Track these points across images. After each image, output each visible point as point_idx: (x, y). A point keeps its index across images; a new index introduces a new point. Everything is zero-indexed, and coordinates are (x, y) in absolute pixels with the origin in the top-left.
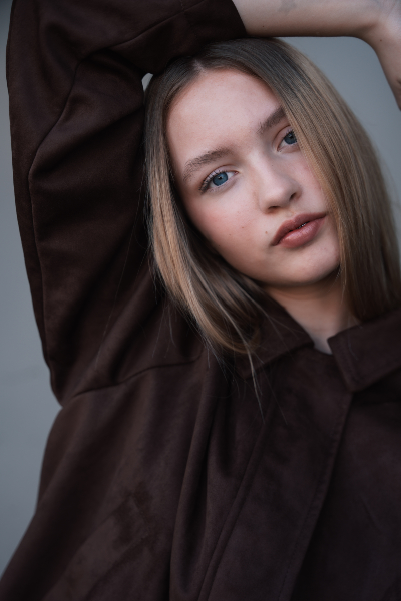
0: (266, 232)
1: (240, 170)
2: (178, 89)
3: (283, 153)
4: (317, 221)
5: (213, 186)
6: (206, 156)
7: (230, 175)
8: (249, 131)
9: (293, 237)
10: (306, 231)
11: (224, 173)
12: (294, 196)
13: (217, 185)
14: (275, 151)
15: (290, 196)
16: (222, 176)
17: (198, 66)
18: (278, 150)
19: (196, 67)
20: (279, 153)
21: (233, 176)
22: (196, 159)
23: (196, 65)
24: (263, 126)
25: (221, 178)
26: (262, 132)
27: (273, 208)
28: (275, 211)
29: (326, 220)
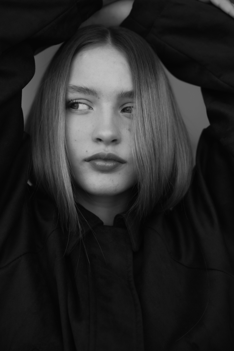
0: (87, 151)
1: (95, 108)
3: (123, 115)
4: (118, 163)
6: (82, 88)
8: (114, 91)
9: (100, 163)
10: (109, 164)
12: (115, 141)
14: (119, 111)
15: (113, 139)
17: (109, 39)
18: (121, 112)
19: (107, 39)
20: (121, 114)
22: (75, 86)
23: (108, 38)
24: (122, 94)
26: (120, 97)
27: (99, 140)
28: (99, 142)
29: (123, 165)
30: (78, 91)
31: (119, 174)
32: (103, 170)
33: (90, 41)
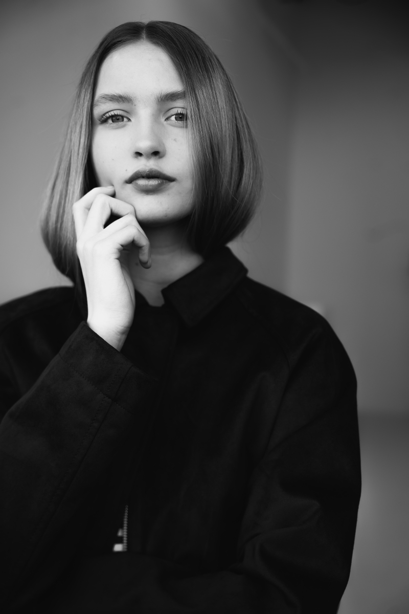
0: (126, 170)
1: (133, 120)
2: (120, 41)
3: (167, 124)
5: (110, 121)
7: (125, 119)
8: (151, 94)
9: (142, 182)
10: (153, 183)
11: (123, 117)
12: (156, 154)
13: (113, 121)
14: (163, 119)
15: (153, 151)
16: (120, 118)
17: (144, 35)
18: (165, 120)
20: (165, 123)
21: (126, 122)
24: (162, 96)
25: (118, 119)
26: (160, 101)
27: (139, 154)
28: (139, 158)
29: (172, 184)
30: (110, 100)
31: (169, 194)
32: (148, 191)
33: (120, 39)
